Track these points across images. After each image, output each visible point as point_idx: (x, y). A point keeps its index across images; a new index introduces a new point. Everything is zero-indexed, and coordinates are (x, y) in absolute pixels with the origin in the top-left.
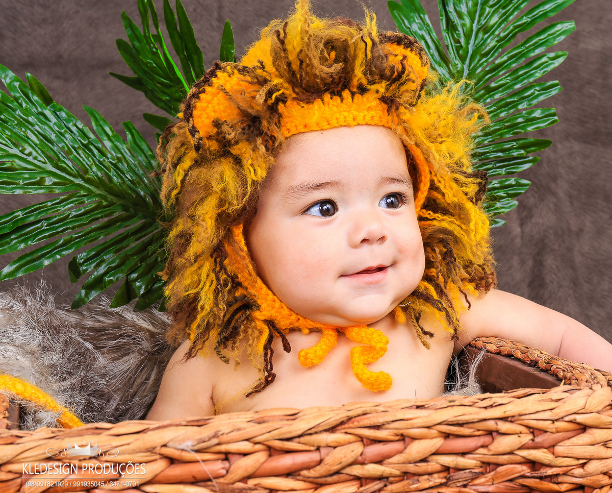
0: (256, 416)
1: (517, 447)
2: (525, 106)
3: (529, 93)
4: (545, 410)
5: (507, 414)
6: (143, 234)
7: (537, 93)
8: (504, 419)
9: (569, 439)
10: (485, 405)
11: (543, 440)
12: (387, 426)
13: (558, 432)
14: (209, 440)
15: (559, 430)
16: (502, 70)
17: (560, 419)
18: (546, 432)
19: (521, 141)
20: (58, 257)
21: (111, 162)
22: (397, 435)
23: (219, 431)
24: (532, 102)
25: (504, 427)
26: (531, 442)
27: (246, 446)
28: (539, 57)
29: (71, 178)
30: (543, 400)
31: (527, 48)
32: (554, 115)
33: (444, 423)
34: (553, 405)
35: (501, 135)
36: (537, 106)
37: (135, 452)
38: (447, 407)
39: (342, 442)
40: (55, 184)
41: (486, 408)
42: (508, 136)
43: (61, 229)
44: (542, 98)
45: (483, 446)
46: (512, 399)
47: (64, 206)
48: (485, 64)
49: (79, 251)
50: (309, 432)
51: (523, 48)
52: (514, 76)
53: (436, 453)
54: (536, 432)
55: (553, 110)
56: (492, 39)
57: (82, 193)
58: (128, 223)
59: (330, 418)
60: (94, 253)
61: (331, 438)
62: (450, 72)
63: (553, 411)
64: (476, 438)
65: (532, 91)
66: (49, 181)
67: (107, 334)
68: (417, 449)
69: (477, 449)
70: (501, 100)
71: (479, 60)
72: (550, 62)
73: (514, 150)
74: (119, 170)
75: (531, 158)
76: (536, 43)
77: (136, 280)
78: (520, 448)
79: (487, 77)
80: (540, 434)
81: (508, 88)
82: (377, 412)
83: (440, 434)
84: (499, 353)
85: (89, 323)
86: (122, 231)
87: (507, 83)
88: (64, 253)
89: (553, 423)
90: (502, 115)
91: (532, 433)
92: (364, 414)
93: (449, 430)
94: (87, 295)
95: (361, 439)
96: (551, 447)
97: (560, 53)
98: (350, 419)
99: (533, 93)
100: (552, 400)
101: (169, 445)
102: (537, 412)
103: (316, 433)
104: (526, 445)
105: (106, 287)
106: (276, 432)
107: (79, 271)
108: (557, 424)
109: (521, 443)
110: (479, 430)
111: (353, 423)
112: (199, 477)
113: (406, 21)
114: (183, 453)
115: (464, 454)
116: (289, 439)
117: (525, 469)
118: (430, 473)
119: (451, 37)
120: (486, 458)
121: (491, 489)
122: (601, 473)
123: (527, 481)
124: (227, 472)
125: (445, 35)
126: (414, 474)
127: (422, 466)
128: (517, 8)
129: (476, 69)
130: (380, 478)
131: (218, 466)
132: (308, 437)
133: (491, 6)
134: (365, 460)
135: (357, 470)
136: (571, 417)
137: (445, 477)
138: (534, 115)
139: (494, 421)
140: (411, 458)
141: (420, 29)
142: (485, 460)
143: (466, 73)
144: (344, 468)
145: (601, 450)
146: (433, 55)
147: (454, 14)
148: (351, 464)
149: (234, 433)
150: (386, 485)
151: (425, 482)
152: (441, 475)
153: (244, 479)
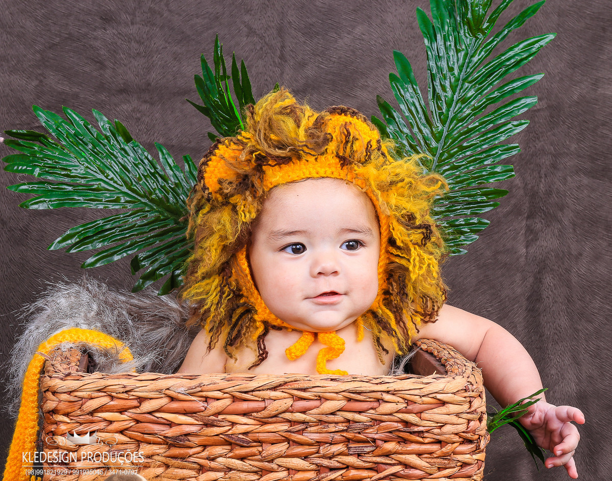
1: (394, 411)
2: (490, 163)
3: (494, 152)
4: (416, 389)
5: (390, 389)
7: (500, 152)
8: (388, 392)
9: (432, 409)
10: (377, 382)
11: (414, 409)
12: (310, 390)
13: (423, 404)
14: (195, 388)
15: (424, 402)
16: (473, 133)
17: (425, 396)
18: (416, 403)
19: (484, 190)
20: (125, 255)
21: (170, 187)
22: (316, 397)
23: (202, 384)
24: (495, 160)
25: (387, 397)
26: (404, 409)
27: (218, 394)
28: (504, 124)
30: (416, 383)
31: (495, 117)
32: (511, 171)
33: (347, 391)
34: (422, 386)
35: (469, 184)
36: (499, 163)
37: (149, 391)
38: (351, 381)
39: (280, 398)
40: (127, 202)
41: (377, 384)
42: (473, 185)
43: (127, 235)
44: (503, 157)
45: (372, 409)
47: (133, 218)
48: (461, 127)
50: (259, 389)
51: (492, 116)
52: (483, 138)
53: (341, 410)
54: (409, 403)
55: (511, 167)
56: (468, 109)
57: (147, 209)
59: (273, 382)
60: (151, 253)
61: (273, 394)
62: (432, 132)
63: (421, 390)
64: (368, 403)
65: (497, 151)
66: (123, 200)
68: (329, 406)
69: (368, 410)
70: (471, 156)
71: (456, 124)
72: (514, 128)
73: (478, 197)
74: (176, 192)
75: (491, 203)
76: (503, 113)
77: (179, 275)
78: (397, 412)
79: (461, 138)
80: (412, 404)
81: (478, 147)
82: (303, 381)
83: (345, 398)
84: (427, 351)
86: (172, 239)
87: (478, 143)
88: (129, 252)
89: (421, 398)
90: (471, 168)
91: (407, 403)
92: (295, 381)
93: (350, 396)
94: (143, 283)
96: (419, 413)
97: (523, 121)
98: (286, 383)
99: (497, 153)
100: (423, 383)
101: (170, 389)
103: (263, 390)
104: (401, 411)
105: (157, 279)
106: (238, 387)
107: (139, 265)
108: (424, 399)
109: (398, 409)
110: (370, 398)
111: (287, 386)
112: (188, 410)
113: (402, 90)
114: (179, 395)
115: (360, 412)
116: (246, 392)
117: (400, 426)
118: (336, 423)
119: (436, 105)
120: (374, 417)
121: (376, 436)
122: (453, 434)
123: (401, 434)
124: (205, 409)
125: (431, 103)
126: (326, 422)
127: (331, 418)
128: (490, 84)
129: (453, 132)
130: (303, 422)
131: (201, 405)
132: (258, 393)
133: (470, 82)
134: (294, 410)
135: (288, 416)
136: (434, 395)
137: (346, 426)
138: (496, 170)
139: (380, 393)
140: (323, 412)
141: (412, 97)
142: (374, 418)
143: (445, 134)
144: (280, 413)
145: (454, 419)
146: (420, 119)
147: (439, 87)
148: (284, 412)
149: (211, 385)
150: (307, 428)
151: (332, 428)
152: (344, 424)
153: (216, 415)
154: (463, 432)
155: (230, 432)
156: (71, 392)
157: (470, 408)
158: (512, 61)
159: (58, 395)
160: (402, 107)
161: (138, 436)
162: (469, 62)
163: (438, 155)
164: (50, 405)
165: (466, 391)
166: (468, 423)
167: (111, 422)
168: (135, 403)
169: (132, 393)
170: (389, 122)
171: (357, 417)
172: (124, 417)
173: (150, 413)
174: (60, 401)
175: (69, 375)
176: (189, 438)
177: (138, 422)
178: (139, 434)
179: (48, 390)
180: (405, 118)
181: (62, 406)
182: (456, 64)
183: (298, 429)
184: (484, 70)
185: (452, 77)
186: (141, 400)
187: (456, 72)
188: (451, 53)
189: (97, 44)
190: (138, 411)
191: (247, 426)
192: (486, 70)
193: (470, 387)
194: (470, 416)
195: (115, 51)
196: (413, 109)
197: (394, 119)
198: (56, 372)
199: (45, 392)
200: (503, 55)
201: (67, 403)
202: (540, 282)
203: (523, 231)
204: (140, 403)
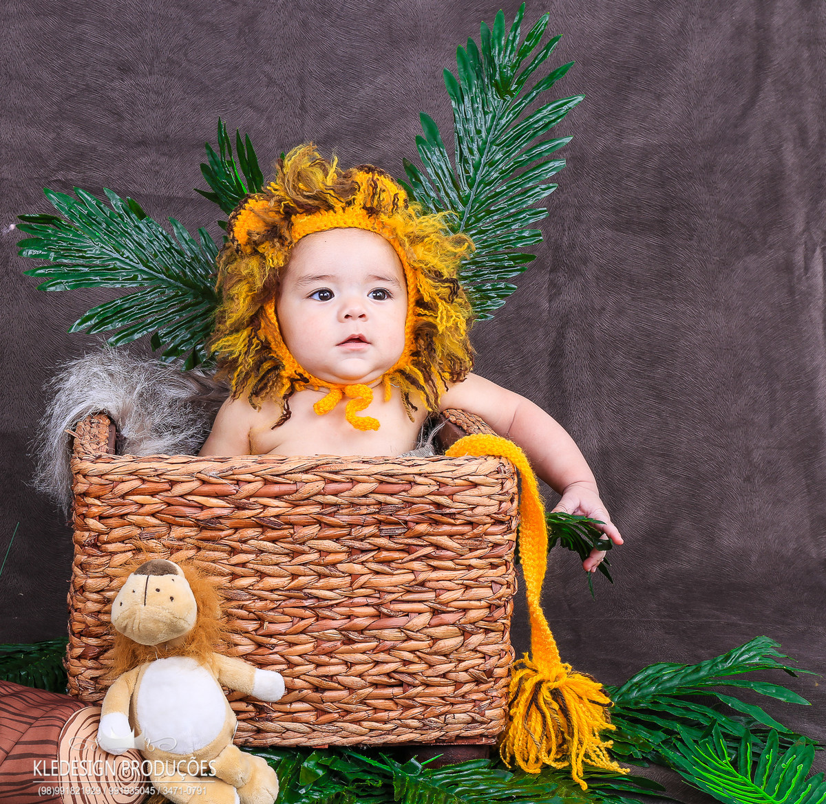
1: (427, 493)
2: (518, 227)
3: (521, 216)
4: (448, 472)
5: (422, 471)
7: (528, 216)
8: (420, 475)
9: (464, 491)
10: (409, 464)
11: (446, 491)
12: (342, 473)
13: (456, 486)
14: (227, 471)
15: (456, 484)
16: (501, 197)
17: (458, 478)
18: (448, 486)
19: (511, 255)
22: (348, 479)
23: (234, 467)
24: (523, 224)
25: (419, 479)
26: (436, 491)
27: (250, 477)
28: (532, 188)
29: (157, 275)
31: (523, 180)
32: (539, 235)
33: (379, 474)
34: (454, 468)
35: (496, 249)
36: (527, 227)
37: (182, 475)
38: (382, 464)
39: (312, 481)
40: (144, 279)
41: (409, 466)
42: (501, 250)
44: (531, 221)
45: (404, 491)
47: (151, 296)
48: (488, 192)
50: (291, 472)
51: (520, 180)
52: (510, 203)
53: (373, 493)
54: (441, 485)
55: (540, 231)
56: (496, 172)
58: (197, 308)
59: (306, 464)
61: (305, 477)
62: (459, 196)
63: (454, 472)
64: (400, 485)
65: (524, 215)
66: (140, 278)
68: (360, 488)
69: (400, 492)
70: (499, 220)
71: (484, 188)
72: (541, 192)
73: (506, 261)
74: (193, 267)
75: (519, 268)
76: (531, 176)
78: (429, 495)
79: (488, 202)
80: (444, 487)
81: (505, 211)
82: (335, 463)
83: (376, 481)
84: (456, 424)
87: (505, 207)
88: (149, 330)
89: (453, 480)
90: (498, 232)
91: (439, 485)
92: (327, 464)
93: (383, 479)
96: (451, 496)
97: (551, 185)
98: (317, 466)
99: (525, 217)
100: (455, 465)
101: (202, 472)
102: (443, 472)
103: (295, 473)
104: (434, 493)
105: (179, 355)
106: (270, 470)
107: (160, 342)
108: (456, 481)
109: (430, 491)
110: (402, 480)
111: (319, 469)
112: (219, 493)
113: (428, 153)
114: (211, 478)
115: (391, 495)
116: (277, 476)
117: (432, 508)
118: (368, 505)
119: (463, 169)
121: (408, 518)
122: (484, 515)
123: (433, 516)
124: (237, 492)
125: (458, 166)
126: (358, 505)
127: (363, 500)
128: (518, 147)
129: (480, 196)
130: (335, 505)
131: (232, 488)
132: (290, 475)
133: (498, 145)
134: (325, 492)
135: (319, 498)
136: (466, 477)
137: (378, 508)
138: (523, 235)
139: (412, 476)
140: (355, 494)
141: (439, 160)
142: (406, 500)
143: (472, 197)
144: (312, 496)
145: (486, 501)
146: (447, 182)
147: (467, 150)
148: (316, 494)
149: (243, 468)
150: (338, 510)
151: (364, 510)
152: (375, 507)
153: (248, 497)
154: (495, 513)
155: (261, 515)
156: (102, 475)
157: (502, 489)
158: (541, 123)
159: (90, 479)
160: (429, 170)
161: (171, 519)
162: (497, 125)
163: (465, 219)
164: (81, 487)
165: (498, 472)
166: (500, 504)
167: (142, 505)
168: (167, 486)
169: (163, 477)
170: (415, 185)
171: (389, 499)
172: (155, 500)
173: (181, 496)
174: (91, 484)
175: (100, 457)
176: (221, 520)
177: (169, 505)
178: (171, 517)
179: (78, 473)
180: (432, 182)
181: (94, 489)
182: (484, 126)
183: (329, 511)
184: (512, 133)
185: (479, 140)
186: (173, 483)
187: (484, 135)
188: (479, 116)
189: (115, 95)
190: (169, 494)
191: (279, 509)
192: (514, 132)
193: (502, 468)
194: (501, 498)
195: (133, 103)
196: (440, 172)
197: (421, 183)
198: (86, 453)
199: (76, 474)
200: (531, 117)
201: (98, 486)
202: (563, 337)
203: (546, 286)
204: (172, 486)
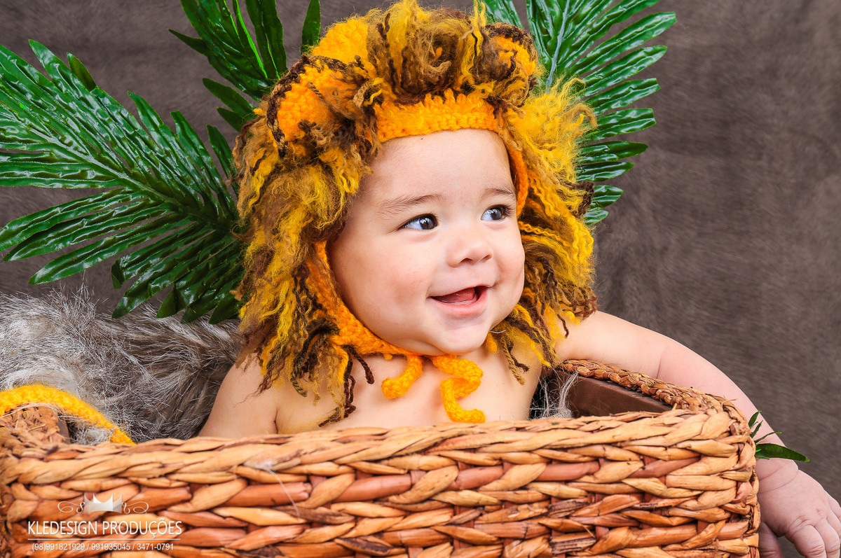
0: (340, 435)
1: (626, 475)
2: (619, 106)
3: (623, 91)
4: (657, 436)
5: (617, 439)
6: (193, 237)
7: (632, 91)
8: (613, 444)
9: (682, 467)
10: (591, 429)
11: (655, 469)
12: (484, 449)
13: (670, 460)
14: (291, 459)
15: (672, 457)
16: (594, 65)
17: (673, 445)
18: (658, 459)
19: (614, 145)
20: (100, 260)
21: (158, 156)
22: (495, 460)
23: (302, 450)
24: (626, 102)
25: (612, 452)
26: (641, 470)
27: (330, 468)
28: (635, 51)
29: (116, 173)
30: (655, 425)
31: (622, 41)
32: (650, 116)
33: (547, 447)
34: (666, 430)
35: (592, 137)
36: (632, 106)
37: (208, 471)
38: (550, 430)
39: (435, 466)
40: (97, 178)
41: (592, 432)
42: (599, 138)
43: (102, 229)
44: (637, 97)
45: (588, 474)
46: (620, 423)
47: (107, 203)
48: (576, 57)
49: (122, 254)
50: (400, 453)
51: (617, 41)
52: (607, 72)
53: (537, 480)
54: (646, 459)
55: (650, 111)
56: (584, 31)
57: (127, 189)
58: (176, 224)
59: (423, 439)
60: (138, 256)
61: (423, 461)
63: (666, 436)
64: (582, 464)
65: (627, 89)
66: (91, 175)
67: (152, 348)
68: (516, 475)
69: (582, 476)
70: (593, 98)
71: (569, 53)
72: (647, 57)
73: (606, 155)
74: (168, 165)
75: (623, 164)
76: (632, 35)
77: (184, 288)
78: (629, 477)
79: (578, 71)
80: (652, 462)
81: (601, 85)
82: (473, 433)
83: (543, 459)
84: (593, 377)
85: (133, 335)
86: (171, 232)
88: (106, 255)
89: (666, 449)
91: (643, 460)
92: (460, 435)
93: (553, 455)
94: (130, 303)
95: (456, 462)
96: (663, 477)
97: (658, 47)
98: (444, 440)
99: (628, 92)
100: (664, 425)
101: (246, 464)
102: (649, 437)
103: (407, 455)
104: (636, 474)
105: (151, 295)
106: (364, 452)
107: (122, 275)
108: (671, 451)
109: (630, 471)
110: (584, 456)
111: (447, 445)
112: (278, 500)
114: (262, 474)
115: (567, 481)
116: (378, 461)
117: (634, 501)
118: (530, 503)
119: (538, 27)
120: (592, 488)
121: (597, 520)
122: (715, 506)
123: (636, 514)
124: (310, 495)
126: (513, 503)
127: (523, 495)
129: (565, 64)
130: (475, 506)
132: (398, 460)
134: (460, 486)
135: (450, 497)
136: (685, 444)
137: (547, 507)
138: (628, 116)
139: (601, 446)
140: (510, 485)
143: (554, 67)
144: (437, 494)
145: (716, 482)
148: (444, 490)
149: (317, 453)
150: (481, 515)
151: (524, 511)
152: (542, 504)
153: (328, 504)
154: (732, 502)
155: (352, 533)
156: (62, 481)
157: (739, 460)
159: (39, 490)
161: (189, 552)
164: (22, 507)
165: (730, 433)
166: (737, 487)
168: (183, 493)
169: (175, 476)
171: (564, 489)
173: (210, 510)
174: (41, 500)
175: (54, 450)
176: (281, 548)
177: (188, 526)
178: (191, 549)
179: (16, 481)
181: (47, 508)
183: (466, 518)
186: (193, 487)
190: (188, 507)
191: (381, 520)
193: (736, 426)
198: (27, 446)
199: (10, 484)
201: (55, 502)
202: (621, 285)
204: (192, 492)
